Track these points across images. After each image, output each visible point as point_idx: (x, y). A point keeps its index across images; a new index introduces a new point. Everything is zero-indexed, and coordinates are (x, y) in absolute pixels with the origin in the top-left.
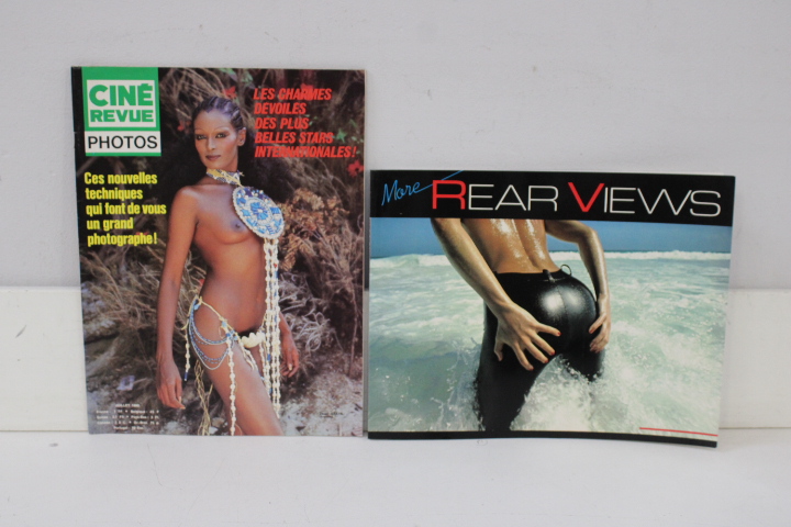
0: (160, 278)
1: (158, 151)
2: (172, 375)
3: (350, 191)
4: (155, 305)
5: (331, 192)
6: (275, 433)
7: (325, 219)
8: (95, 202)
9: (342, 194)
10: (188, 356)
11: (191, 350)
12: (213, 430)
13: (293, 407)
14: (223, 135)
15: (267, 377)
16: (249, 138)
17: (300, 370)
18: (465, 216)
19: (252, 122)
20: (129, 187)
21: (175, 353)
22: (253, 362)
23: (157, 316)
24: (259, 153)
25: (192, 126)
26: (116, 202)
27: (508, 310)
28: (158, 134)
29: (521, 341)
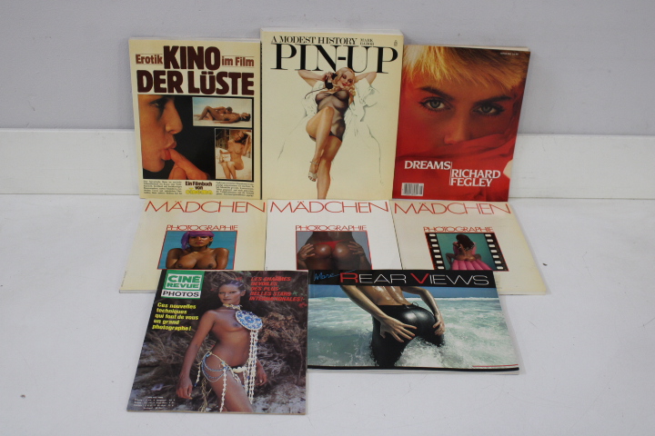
0: (189, 344)
1: (199, 297)
2: (188, 383)
3: (299, 313)
4: (184, 354)
5: (289, 314)
6: (248, 411)
7: (285, 324)
8: (159, 313)
9: (295, 314)
10: (199, 376)
11: (201, 373)
12: (208, 409)
13: (261, 399)
14: (233, 292)
15: (246, 386)
16: (247, 293)
17: (267, 383)
19: (249, 288)
20: (180, 309)
21: (191, 375)
22: (238, 379)
23: (183, 359)
24: (252, 298)
25: (218, 289)
26: (173, 314)
27: (386, 319)
28: (200, 292)
29: (395, 331)
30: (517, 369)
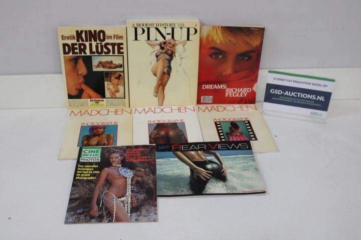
0: (95, 186)
1: (99, 161)
2: (96, 208)
3: (152, 167)
4: (93, 192)
5: (146, 168)
6: (127, 221)
7: (145, 173)
8: (79, 170)
9: (150, 168)
10: (101, 203)
11: (102, 202)
12: (107, 221)
13: (134, 214)
14: (117, 158)
15: (126, 208)
16: (124, 158)
17: (137, 205)
18: (181, 151)
19: (125, 155)
20: (90, 168)
21: (97, 203)
22: (122, 204)
23: (93, 194)
24: (127, 161)
25: (109, 156)
26: (86, 171)
27: (197, 168)
28: (100, 158)
29: (202, 175)
30: (265, 192)
